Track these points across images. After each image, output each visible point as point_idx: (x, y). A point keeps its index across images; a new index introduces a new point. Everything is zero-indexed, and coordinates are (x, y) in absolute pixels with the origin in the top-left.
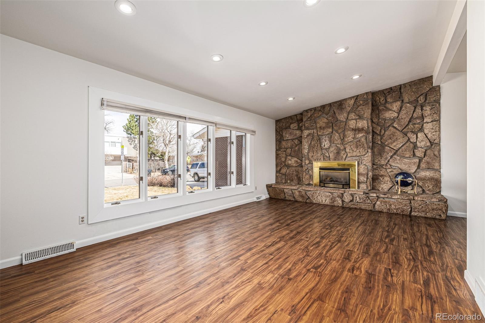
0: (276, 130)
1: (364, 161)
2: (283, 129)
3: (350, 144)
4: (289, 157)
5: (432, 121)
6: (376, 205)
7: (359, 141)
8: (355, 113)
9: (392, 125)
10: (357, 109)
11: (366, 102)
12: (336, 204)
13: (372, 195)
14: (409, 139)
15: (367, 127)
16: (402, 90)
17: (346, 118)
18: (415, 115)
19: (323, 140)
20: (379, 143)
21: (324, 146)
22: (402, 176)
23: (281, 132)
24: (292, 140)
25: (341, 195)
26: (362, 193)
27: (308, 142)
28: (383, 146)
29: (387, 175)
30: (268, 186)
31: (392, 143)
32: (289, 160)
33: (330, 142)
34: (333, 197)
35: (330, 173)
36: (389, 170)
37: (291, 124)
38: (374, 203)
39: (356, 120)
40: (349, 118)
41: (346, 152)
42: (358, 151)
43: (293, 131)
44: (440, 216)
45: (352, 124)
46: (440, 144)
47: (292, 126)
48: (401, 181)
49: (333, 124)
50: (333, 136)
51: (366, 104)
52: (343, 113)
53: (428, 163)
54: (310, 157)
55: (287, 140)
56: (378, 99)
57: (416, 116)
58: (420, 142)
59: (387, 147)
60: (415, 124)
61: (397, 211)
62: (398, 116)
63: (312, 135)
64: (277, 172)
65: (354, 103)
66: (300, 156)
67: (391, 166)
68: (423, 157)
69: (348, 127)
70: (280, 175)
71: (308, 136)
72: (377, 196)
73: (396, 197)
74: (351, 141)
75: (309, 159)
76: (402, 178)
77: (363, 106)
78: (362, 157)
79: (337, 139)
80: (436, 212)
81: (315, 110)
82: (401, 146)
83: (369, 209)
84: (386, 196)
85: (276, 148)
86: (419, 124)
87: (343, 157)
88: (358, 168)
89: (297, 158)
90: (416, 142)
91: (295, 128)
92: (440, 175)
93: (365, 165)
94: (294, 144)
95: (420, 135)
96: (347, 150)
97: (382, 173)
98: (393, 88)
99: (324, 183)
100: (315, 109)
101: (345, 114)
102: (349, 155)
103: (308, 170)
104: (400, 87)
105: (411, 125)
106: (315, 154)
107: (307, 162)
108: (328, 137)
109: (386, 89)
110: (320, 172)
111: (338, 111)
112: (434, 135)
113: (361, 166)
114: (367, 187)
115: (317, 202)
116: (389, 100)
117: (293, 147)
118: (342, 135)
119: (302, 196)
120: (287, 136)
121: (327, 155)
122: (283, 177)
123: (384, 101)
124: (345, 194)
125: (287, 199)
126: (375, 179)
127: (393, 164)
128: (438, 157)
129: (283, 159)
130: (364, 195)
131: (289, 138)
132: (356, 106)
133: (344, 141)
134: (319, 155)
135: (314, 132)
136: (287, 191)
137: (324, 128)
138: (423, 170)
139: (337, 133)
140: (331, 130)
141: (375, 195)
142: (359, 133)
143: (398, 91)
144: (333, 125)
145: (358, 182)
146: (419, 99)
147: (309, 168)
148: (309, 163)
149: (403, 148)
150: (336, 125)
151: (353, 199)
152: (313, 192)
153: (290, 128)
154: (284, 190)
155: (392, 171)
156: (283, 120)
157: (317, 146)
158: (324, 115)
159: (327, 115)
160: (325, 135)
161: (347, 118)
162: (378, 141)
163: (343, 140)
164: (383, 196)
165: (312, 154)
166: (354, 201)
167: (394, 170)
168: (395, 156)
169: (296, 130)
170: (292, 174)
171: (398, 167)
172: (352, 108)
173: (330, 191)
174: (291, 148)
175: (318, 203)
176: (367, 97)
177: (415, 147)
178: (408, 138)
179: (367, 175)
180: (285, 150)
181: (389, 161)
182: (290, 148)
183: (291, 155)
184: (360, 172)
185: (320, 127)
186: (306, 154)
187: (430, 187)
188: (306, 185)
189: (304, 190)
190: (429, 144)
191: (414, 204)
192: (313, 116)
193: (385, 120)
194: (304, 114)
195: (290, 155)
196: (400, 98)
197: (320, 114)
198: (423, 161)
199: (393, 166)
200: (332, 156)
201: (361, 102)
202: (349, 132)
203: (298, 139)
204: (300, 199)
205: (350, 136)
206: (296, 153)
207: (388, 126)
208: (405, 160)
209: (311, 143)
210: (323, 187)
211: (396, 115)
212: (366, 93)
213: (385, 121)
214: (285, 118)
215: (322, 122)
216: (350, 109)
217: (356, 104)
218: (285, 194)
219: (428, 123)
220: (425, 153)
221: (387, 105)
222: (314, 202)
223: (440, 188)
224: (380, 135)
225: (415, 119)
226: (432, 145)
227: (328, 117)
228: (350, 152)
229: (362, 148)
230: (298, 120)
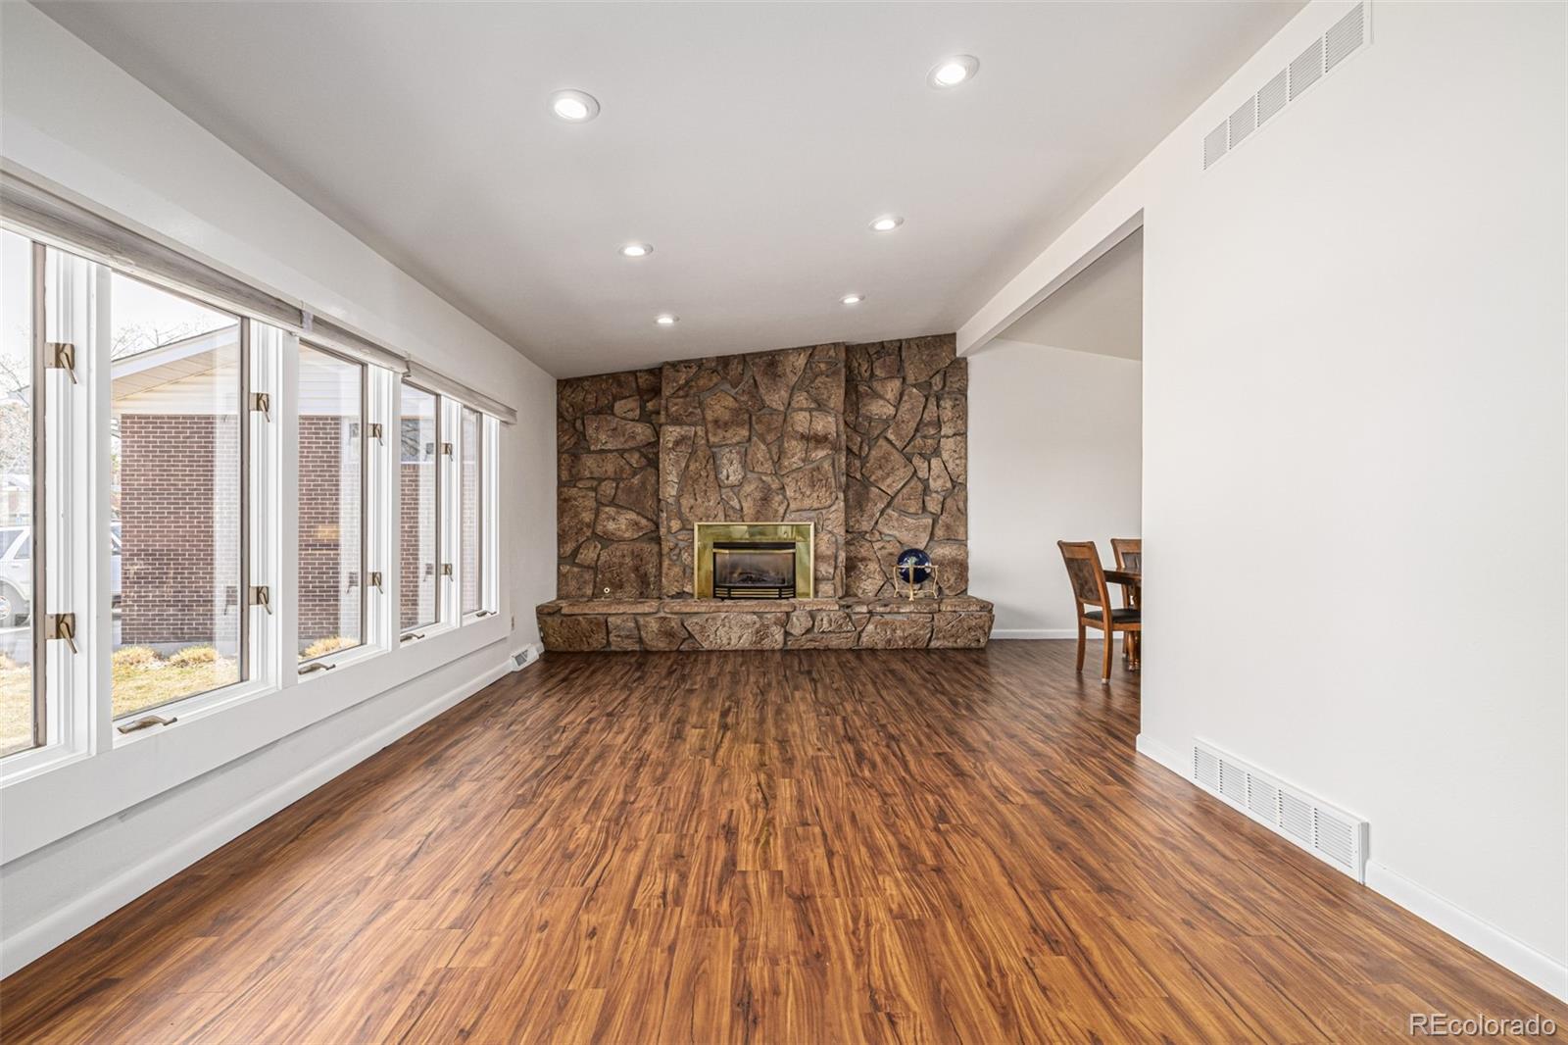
0: (560, 415)
1: (829, 522)
2: (587, 413)
3: (795, 475)
4: (611, 510)
5: (954, 435)
6: (864, 635)
7: (818, 468)
8: (807, 392)
9: (884, 434)
10: (812, 382)
11: (834, 369)
12: (767, 644)
13: (858, 609)
14: (916, 471)
15: (835, 435)
16: (904, 354)
17: (786, 403)
18: (927, 417)
19: (725, 461)
20: (858, 476)
21: (728, 478)
22: (914, 559)
23: (578, 424)
24: (621, 452)
25: (784, 617)
26: (837, 607)
27: (677, 462)
28: (866, 483)
29: (874, 557)
30: (545, 611)
31: (884, 479)
32: (608, 519)
33: (744, 465)
34: (763, 625)
35: (748, 557)
36: (877, 546)
37: (615, 399)
38: (859, 629)
39: (810, 411)
40: (794, 404)
41: (785, 497)
42: (815, 495)
43: (624, 422)
44: (979, 641)
45: (801, 421)
46: (966, 486)
47: (620, 407)
48: (915, 569)
49: (751, 415)
50: (750, 452)
51: (834, 373)
52: (779, 390)
53: (948, 527)
54: (685, 510)
55: (602, 451)
56: (857, 365)
57: (928, 419)
58: (935, 480)
59: (873, 489)
60: (925, 437)
61: (904, 644)
62: (895, 415)
63: (690, 443)
64: (561, 560)
65: (806, 364)
66: (648, 507)
67: (881, 533)
68: (939, 513)
69: (790, 429)
70: (576, 569)
71: (677, 443)
72: (870, 612)
73: (908, 610)
74: (797, 469)
75: (680, 516)
76: (916, 564)
77: (827, 376)
78: (824, 512)
79: (761, 459)
80: (973, 633)
81: (700, 367)
82: (900, 486)
83: (848, 647)
84: (888, 609)
85: (559, 476)
86: (932, 437)
87: (777, 511)
88: (815, 540)
89: (638, 514)
90: (928, 479)
91: (630, 415)
92: (967, 553)
93: (830, 532)
94: (627, 467)
95: (934, 462)
96: (788, 493)
97: (863, 552)
98: (885, 344)
99: (730, 588)
100: (700, 363)
101: (783, 392)
102: (793, 506)
103: (677, 551)
104: (898, 344)
105: (919, 439)
106: (699, 500)
107: (675, 525)
108: (738, 453)
109: (873, 344)
110: (715, 554)
111: (765, 381)
112: (957, 465)
113: (821, 535)
114: (835, 590)
115: (713, 647)
116: (878, 372)
117: (624, 476)
118: (775, 450)
119: (670, 634)
120: (603, 437)
121: (735, 503)
122: (588, 576)
123: (869, 373)
124: (796, 613)
125: (613, 648)
126: (851, 566)
127: (886, 531)
128: (963, 513)
129: (587, 517)
130: (841, 613)
131: (609, 446)
132: (810, 374)
133: (780, 468)
134: (711, 504)
135: (696, 433)
136: (619, 622)
137: (726, 424)
138: (940, 542)
139: (764, 441)
140: (747, 434)
141: (864, 609)
142: (816, 448)
143: (896, 352)
144: (750, 418)
145: (816, 579)
146: (933, 381)
147: (682, 544)
148: (680, 530)
149: (904, 491)
150: (759, 421)
151: (813, 625)
152: (707, 616)
153: (613, 414)
154: (610, 619)
155: (883, 547)
156: (586, 383)
157: (707, 476)
158: (727, 386)
159: (734, 386)
160: (730, 445)
161: (789, 404)
162: (855, 471)
163: (777, 463)
164: (881, 609)
165: (692, 501)
166: (816, 630)
167: (887, 545)
168: (889, 511)
169: (633, 420)
170: (621, 565)
171: (895, 537)
172: (802, 379)
173: (757, 610)
174: (617, 479)
175: (717, 647)
176: (837, 354)
177: (926, 490)
178: (913, 470)
179: (836, 558)
180: (595, 483)
181: (877, 523)
182: (613, 480)
183: (617, 501)
184: (819, 551)
185: (716, 422)
186: (671, 500)
187: (951, 582)
188: (672, 597)
189: (676, 613)
190: (949, 485)
191: (940, 622)
192: (693, 384)
193: (870, 419)
194: (665, 372)
195: (612, 503)
196: (899, 371)
197: (715, 380)
198: (940, 522)
199: (886, 535)
200: (749, 508)
201: (823, 366)
202: (794, 443)
203: (640, 452)
204: (662, 645)
205: (795, 451)
206: (634, 496)
207: (875, 436)
208: (909, 520)
209: (687, 466)
210: (723, 599)
211: (891, 411)
212: (835, 345)
213: (870, 423)
214: (595, 378)
215: (720, 405)
216: (795, 379)
217: (811, 368)
218: (608, 633)
219: (948, 437)
220: (943, 504)
221: (875, 384)
222: (706, 646)
223: (967, 581)
224: (860, 457)
225: (926, 425)
226: (954, 487)
227: (737, 393)
228: (795, 499)
229: (824, 489)
230: (640, 392)
